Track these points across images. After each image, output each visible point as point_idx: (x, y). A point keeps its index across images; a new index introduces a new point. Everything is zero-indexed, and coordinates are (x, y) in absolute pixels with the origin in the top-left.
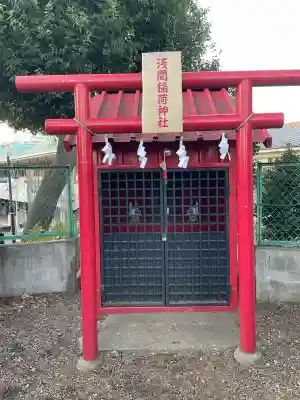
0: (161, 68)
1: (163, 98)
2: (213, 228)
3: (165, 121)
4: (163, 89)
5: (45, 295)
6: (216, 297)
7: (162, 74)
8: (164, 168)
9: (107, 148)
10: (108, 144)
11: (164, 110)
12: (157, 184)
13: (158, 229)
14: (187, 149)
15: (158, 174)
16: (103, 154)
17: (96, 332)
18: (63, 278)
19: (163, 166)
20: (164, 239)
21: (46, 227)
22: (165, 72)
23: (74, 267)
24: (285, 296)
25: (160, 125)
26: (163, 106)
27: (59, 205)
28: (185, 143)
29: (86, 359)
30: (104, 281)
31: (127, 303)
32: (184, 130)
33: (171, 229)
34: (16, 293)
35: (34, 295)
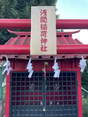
0: (43, 15)
1: (44, 33)
3: (45, 47)
7: (43, 19)
8: (45, 72)
11: (45, 41)
12: (41, 79)
19: (44, 70)
20: (44, 110)
22: (46, 18)
25: (42, 49)
26: (44, 38)
32: (58, 53)
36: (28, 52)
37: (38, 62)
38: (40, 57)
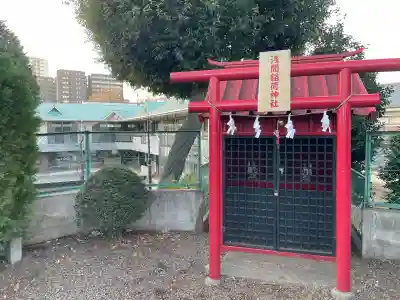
0: (274, 63)
1: (275, 85)
2: (321, 188)
3: (276, 102)
4: (275, 79)
5: (179, 232)
6: (323, 248)
7: (274, 68)
8: (278, 136)
9: (231, 122)
10: (231, 119)
11: (276, 94)
12: (271, 148)
13: (271, 185)
14: (294, 124)
15: (271, 140)
16: (227, 127)
17: (219, 262)
18: (192, 221)
19: (277, 133)
20: (276, 194)
21: (177, 178)
22: (277, 66)
23: (202, 211)
24: (389, 254)
25: (272, 105)
26: (274, 91)
27: (188, 159)
28: (292, 118)
29: (212, 277)
30: (226, 224)
31: (244, 244)
32: (292, 109)
33: (282, 186)
34: (157, 228)
35: (171, 231)
36: (255, 109)
37: (269, 120)
38: (270, 113)
